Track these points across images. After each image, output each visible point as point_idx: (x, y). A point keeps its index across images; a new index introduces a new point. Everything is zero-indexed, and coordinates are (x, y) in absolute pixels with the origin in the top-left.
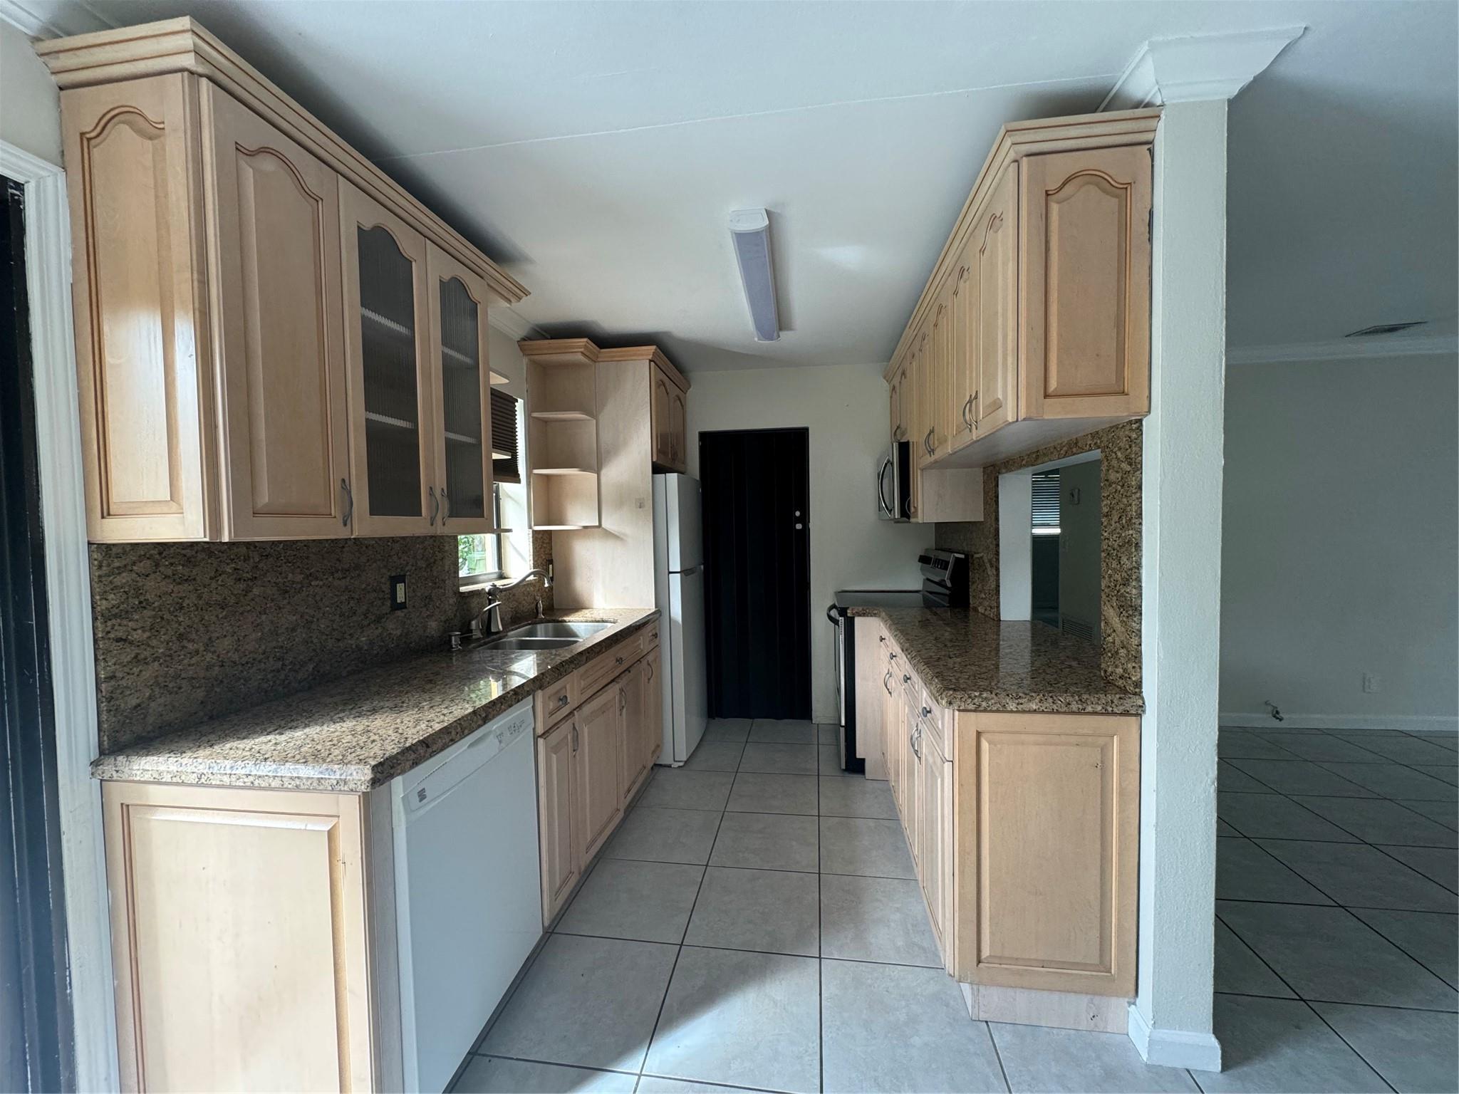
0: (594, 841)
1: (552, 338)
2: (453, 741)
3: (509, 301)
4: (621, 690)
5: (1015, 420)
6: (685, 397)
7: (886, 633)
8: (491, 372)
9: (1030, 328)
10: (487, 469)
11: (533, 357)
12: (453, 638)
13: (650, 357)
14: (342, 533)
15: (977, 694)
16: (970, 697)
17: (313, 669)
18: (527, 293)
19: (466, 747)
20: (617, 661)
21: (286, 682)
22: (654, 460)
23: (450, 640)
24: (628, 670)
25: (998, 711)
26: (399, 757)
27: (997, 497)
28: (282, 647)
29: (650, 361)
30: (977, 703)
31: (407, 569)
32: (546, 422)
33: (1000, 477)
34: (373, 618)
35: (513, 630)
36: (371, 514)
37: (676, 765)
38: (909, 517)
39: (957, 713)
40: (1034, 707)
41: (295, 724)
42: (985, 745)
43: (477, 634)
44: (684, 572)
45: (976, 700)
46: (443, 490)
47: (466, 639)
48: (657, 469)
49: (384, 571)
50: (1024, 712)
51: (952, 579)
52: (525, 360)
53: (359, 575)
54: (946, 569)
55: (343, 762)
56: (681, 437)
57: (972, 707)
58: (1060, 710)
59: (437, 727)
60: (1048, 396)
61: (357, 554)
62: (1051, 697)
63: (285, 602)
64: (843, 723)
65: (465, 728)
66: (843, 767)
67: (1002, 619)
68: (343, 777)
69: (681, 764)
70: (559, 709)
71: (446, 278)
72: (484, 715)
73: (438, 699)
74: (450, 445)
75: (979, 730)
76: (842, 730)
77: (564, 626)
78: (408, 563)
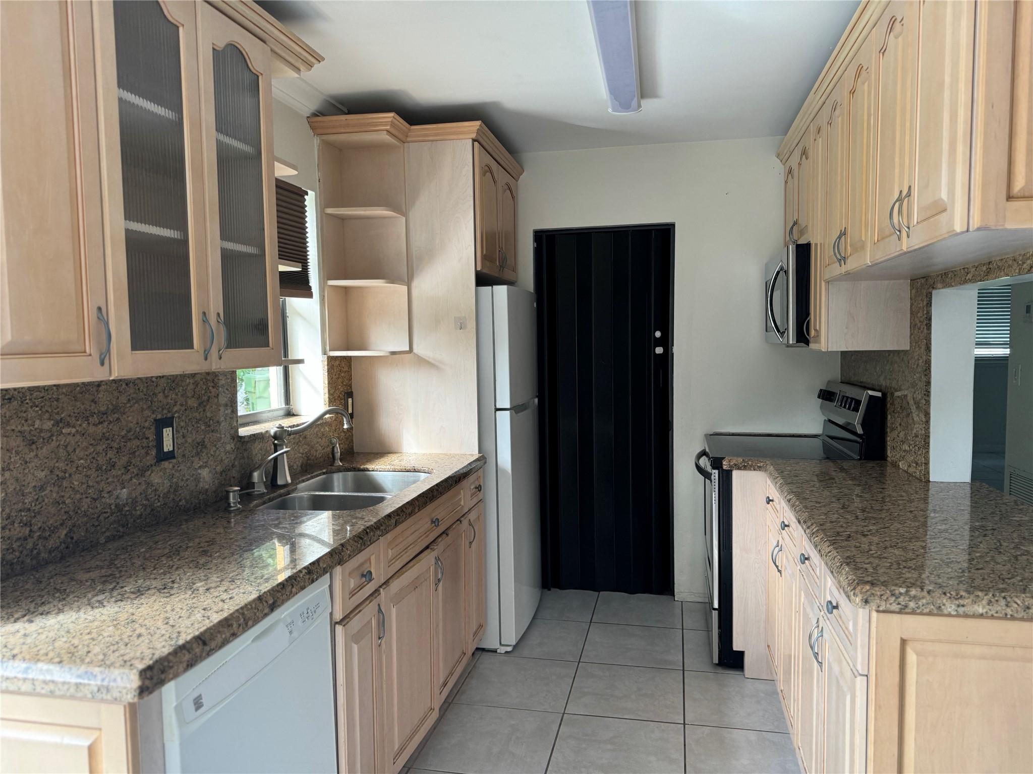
0: (402, 749)
1: (349, 113)
2: (234, 635)
3: (298, 70)
4: (437, 559)
5: (965, 229)
6: (517, 186)
7: (774, 493)
8: (276, 163)
9: (990, 105)
10: (272, 284)
11: (325, 137)
12: (231, 494)
13: (474, 136)
14: (99, 375)
15: (903, 590)
16: (893, 595)
17: (66, 535)
18: (319, 59)
19: (250, 641)
20: (433, 522)
21: (35, 552)
22: (479, 269)
23: (227, 498)
24: (445, 533)
25: (930, 614)
26: (171, 658)
27: (929, 319)
28: (29, 510)
29: (474, 140)
30: (903, 603)
31: (176, 409)
32: (342, 219)
33: (934, 292)
34: (135, 471)
35: (303, 481)
36: (134, 347)
37: (502, 650)
38: (807, 342)
39: (874, 614)
40: (980, 610)
41: (46, 608)
42: (912, 658)
43: (260, 489)
44: (515, 409)
45: (901, 599)
46: (218, 314)
47: (247, 495)
48: (482, 280)
49: (147, 413)
50: (966, 616)
51: (864, 425)
52: (316, 141)
53: (118, 419)
54: (856, 409)
55: (104, 663)
56: (512, 236)
57: (895, 607)
58: (1016, 615)
59: (216, 618)
60: (1013, 197)
61: (116, 393)
62: (1004, 598)
63: (32, 454)
64: (716, 605)
65: (249, 619)
66: (716, 660)
67: (931, 479)
68: (105, 683)
69: (509, 649)
70: (361, 587)
71: (221, 45)
72: (271, 602)
73: (214, 578)
74: (227, 257)
75: (904, 637)
76: (715, 614)
77: (366, 475)
78: (176, 402)
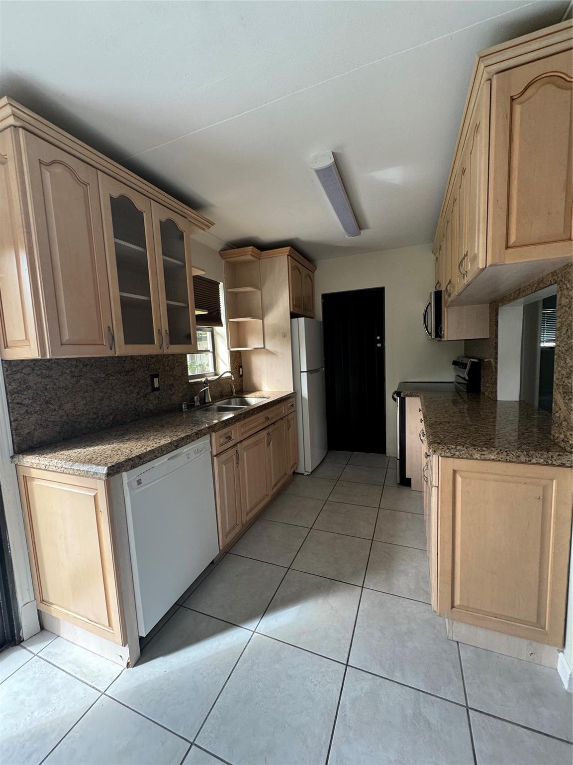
0: (251, 510)
1: (237, 248)
2: (157, 457)
3: (204, 229)
4: (268, 434)
5: (484, 266)
6: (314, 276)
7: (421, 407)
8: (193, 268)
10: (192, 320)
11: (227, 260)
13: (288, 253)
14: (110, 353)
15: (453, 447)
16: (448, 449)
17: (113, 418)
18: (213, 224)
19: (166, 459)
20: (266, 418)
21: (100, 424)
22: (291, 311)
23: (182, 406)
24: (274, 423)
25: (467, 458)
26: (124, 463)
27: (497, 322)
28: (96, 408)
29: (288, 255)
30: (453, 453)
31: (159, 371)
32: (236, 294)
33: (499, 308)
34: (142, 394)
35: (218, 401)
36: (126, 343)
37: (306, 474)
38: (441, 337)
39: (440, 457)
40: (493, 457)
41: (93, 444)
42: (459, 479)
43: (197, 404)
44: (309, 372)
45: (452, 451)
46: (166, 331)
47: (191, 406)
48: (293, 315)
49: (147, 372)
50: (485, 460)
51: (469, 374)
52: (223, 261)
53: (134, 374)
54: (465, 368)
55: (98, 464)
56: (312, 297)
57: (449, 454)
58: (512, 460)
59: (149, 449)
60: (509, 247)
61: (133, 364)
62: (506, 451)
63: (97, 387)
64: (398, 458)
65: (164, 450)
66: (399, 482)
67: (498, 400)
68: (96, 471)
69: (309, 473)
70: (226, 443)
71: (163, 220)
72: (176, 444)
73: (159, 435)
74: (170, 309)
75: (455, 469)
76: (398, 461)
77: (245, 400)
78: (159, 368)
